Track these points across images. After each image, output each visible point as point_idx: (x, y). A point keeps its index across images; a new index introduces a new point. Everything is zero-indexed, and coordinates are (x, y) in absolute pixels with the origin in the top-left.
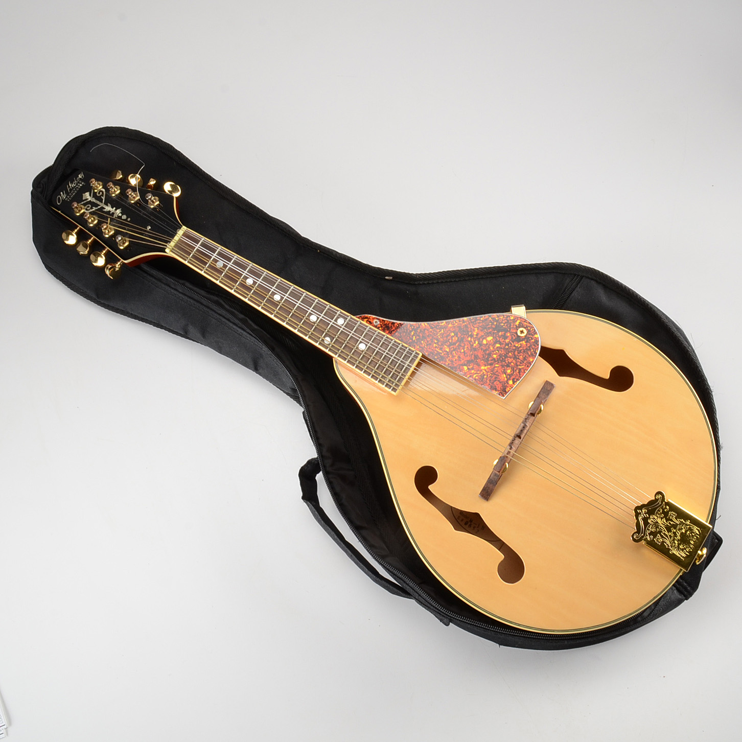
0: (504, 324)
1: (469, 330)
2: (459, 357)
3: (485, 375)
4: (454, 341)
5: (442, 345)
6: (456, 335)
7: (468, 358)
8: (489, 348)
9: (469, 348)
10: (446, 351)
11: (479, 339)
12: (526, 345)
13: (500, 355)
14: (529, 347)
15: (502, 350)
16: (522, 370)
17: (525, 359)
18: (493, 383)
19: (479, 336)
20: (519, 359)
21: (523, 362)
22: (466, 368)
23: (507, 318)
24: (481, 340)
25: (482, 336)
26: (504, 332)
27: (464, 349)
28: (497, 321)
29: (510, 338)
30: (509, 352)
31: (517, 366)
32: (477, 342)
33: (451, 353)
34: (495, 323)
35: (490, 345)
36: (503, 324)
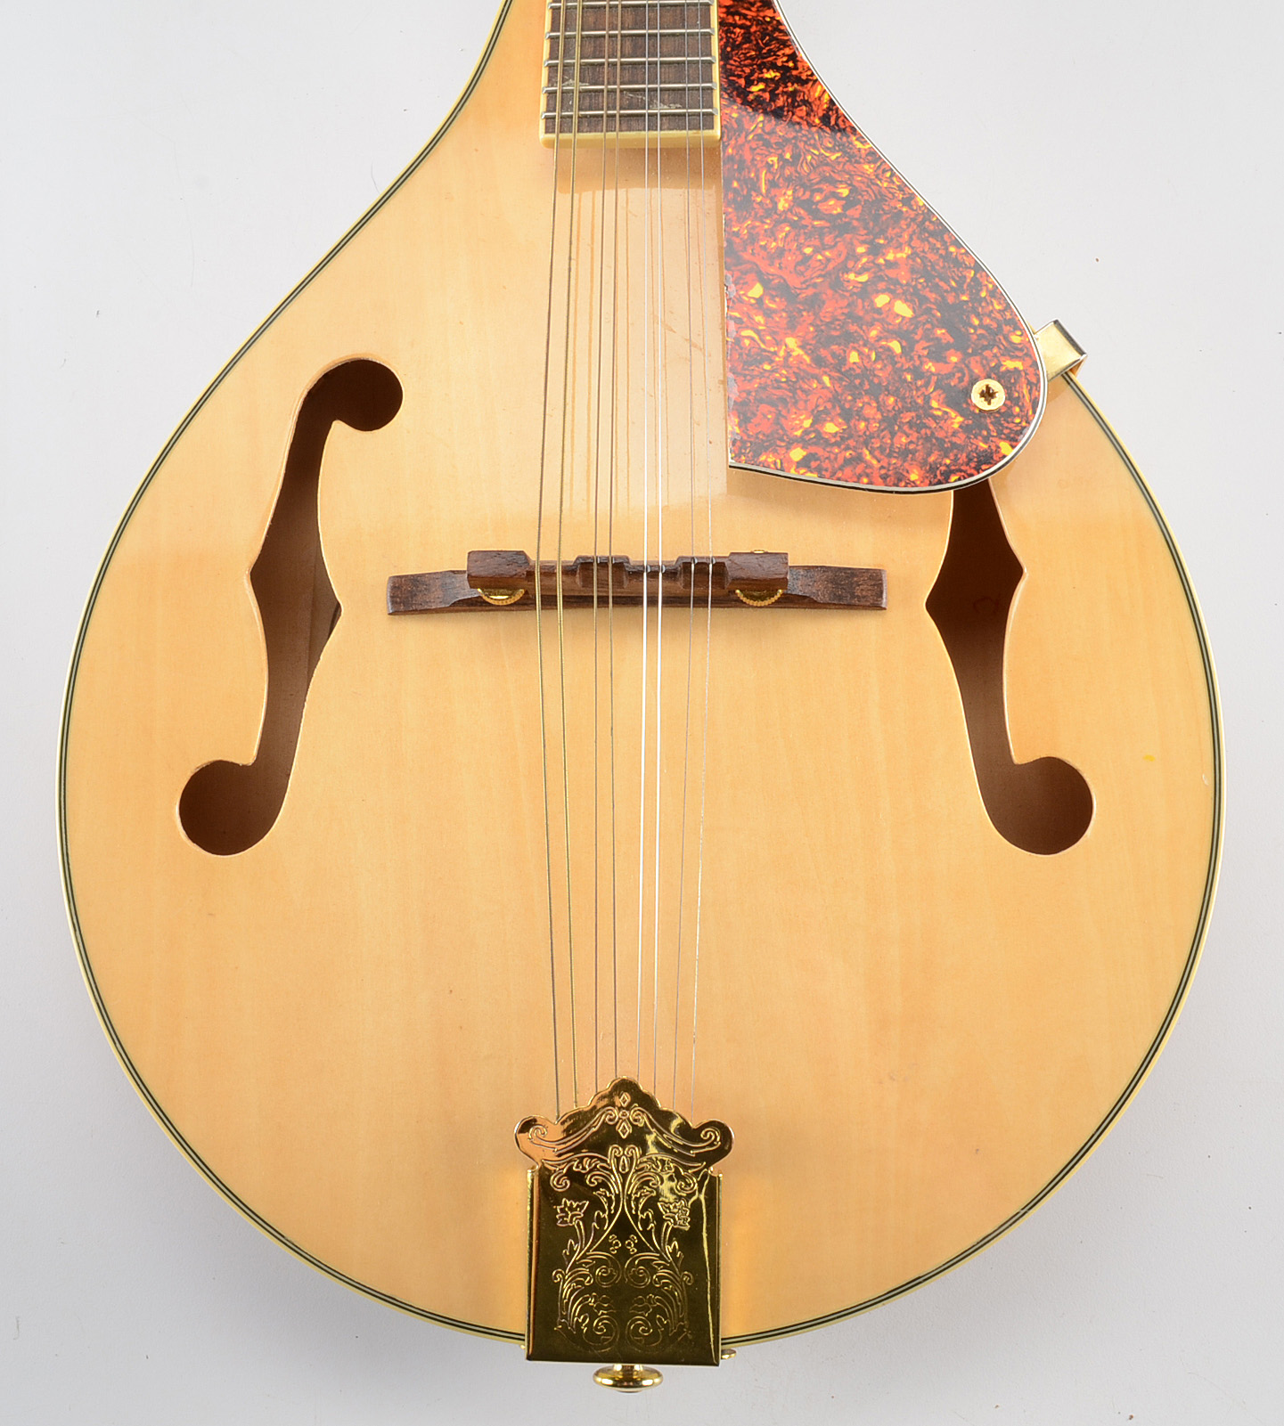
0: (981, 326)
1: (891, 233)
2: (781, 252)
3: (771, 362)
4: (822, 207)
5: (788, 180)
6: (849, 203)
7: (794, 281)
8: (871, 325)
9: (831, 266)
10: (776, 204)
11: (881, 279)
12: (954, 434)
13: (867, 373)
14: (954, 445)
15: (889, 368)
16: (859, 469)
17: (905, 453)
18: (761, 401)
19: (891, 273)
20: (893, 434)
21: (889, 456)
22: (757, 291)
23: (1008, 322)
24: (881, 285)
25: (897, 282)
26: (952, 340)
27: (816, 251)
28: (975, 298)
29: (945, 370)
30: (896, 393)
31: (866, 444)
32: (864, 278)
33: (777, 223)
34: (965, 298)
35: (882, 321)
36: (976, 322)
